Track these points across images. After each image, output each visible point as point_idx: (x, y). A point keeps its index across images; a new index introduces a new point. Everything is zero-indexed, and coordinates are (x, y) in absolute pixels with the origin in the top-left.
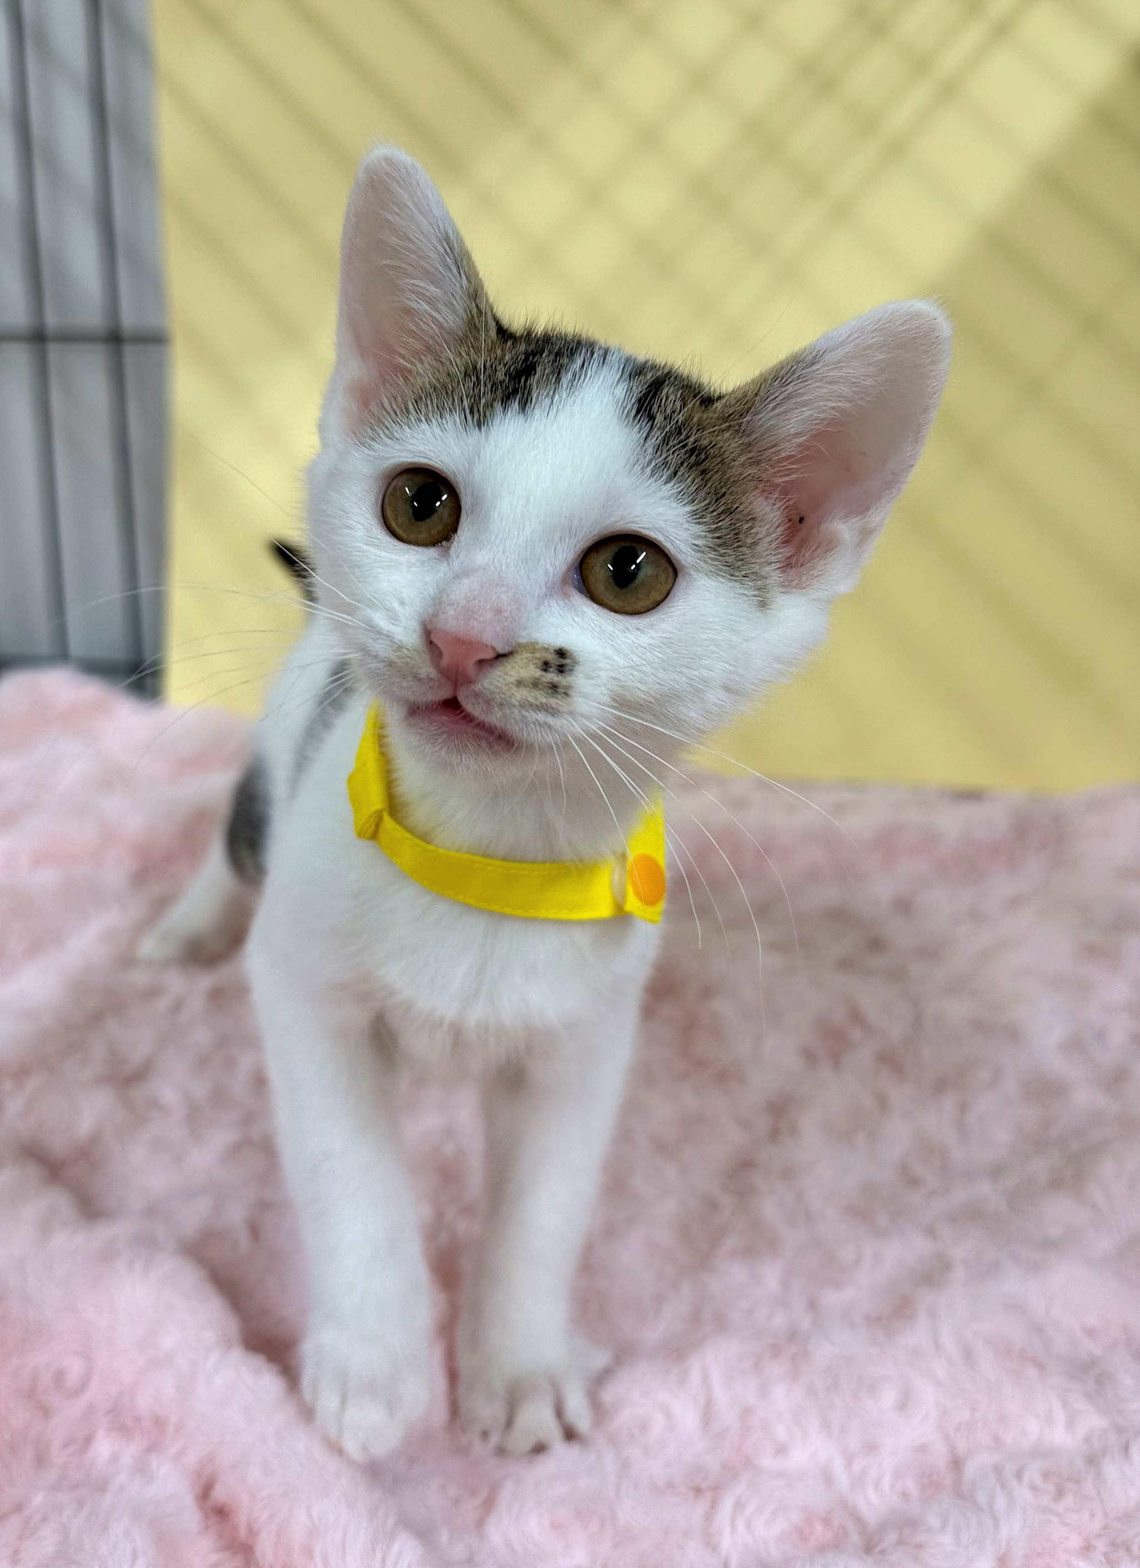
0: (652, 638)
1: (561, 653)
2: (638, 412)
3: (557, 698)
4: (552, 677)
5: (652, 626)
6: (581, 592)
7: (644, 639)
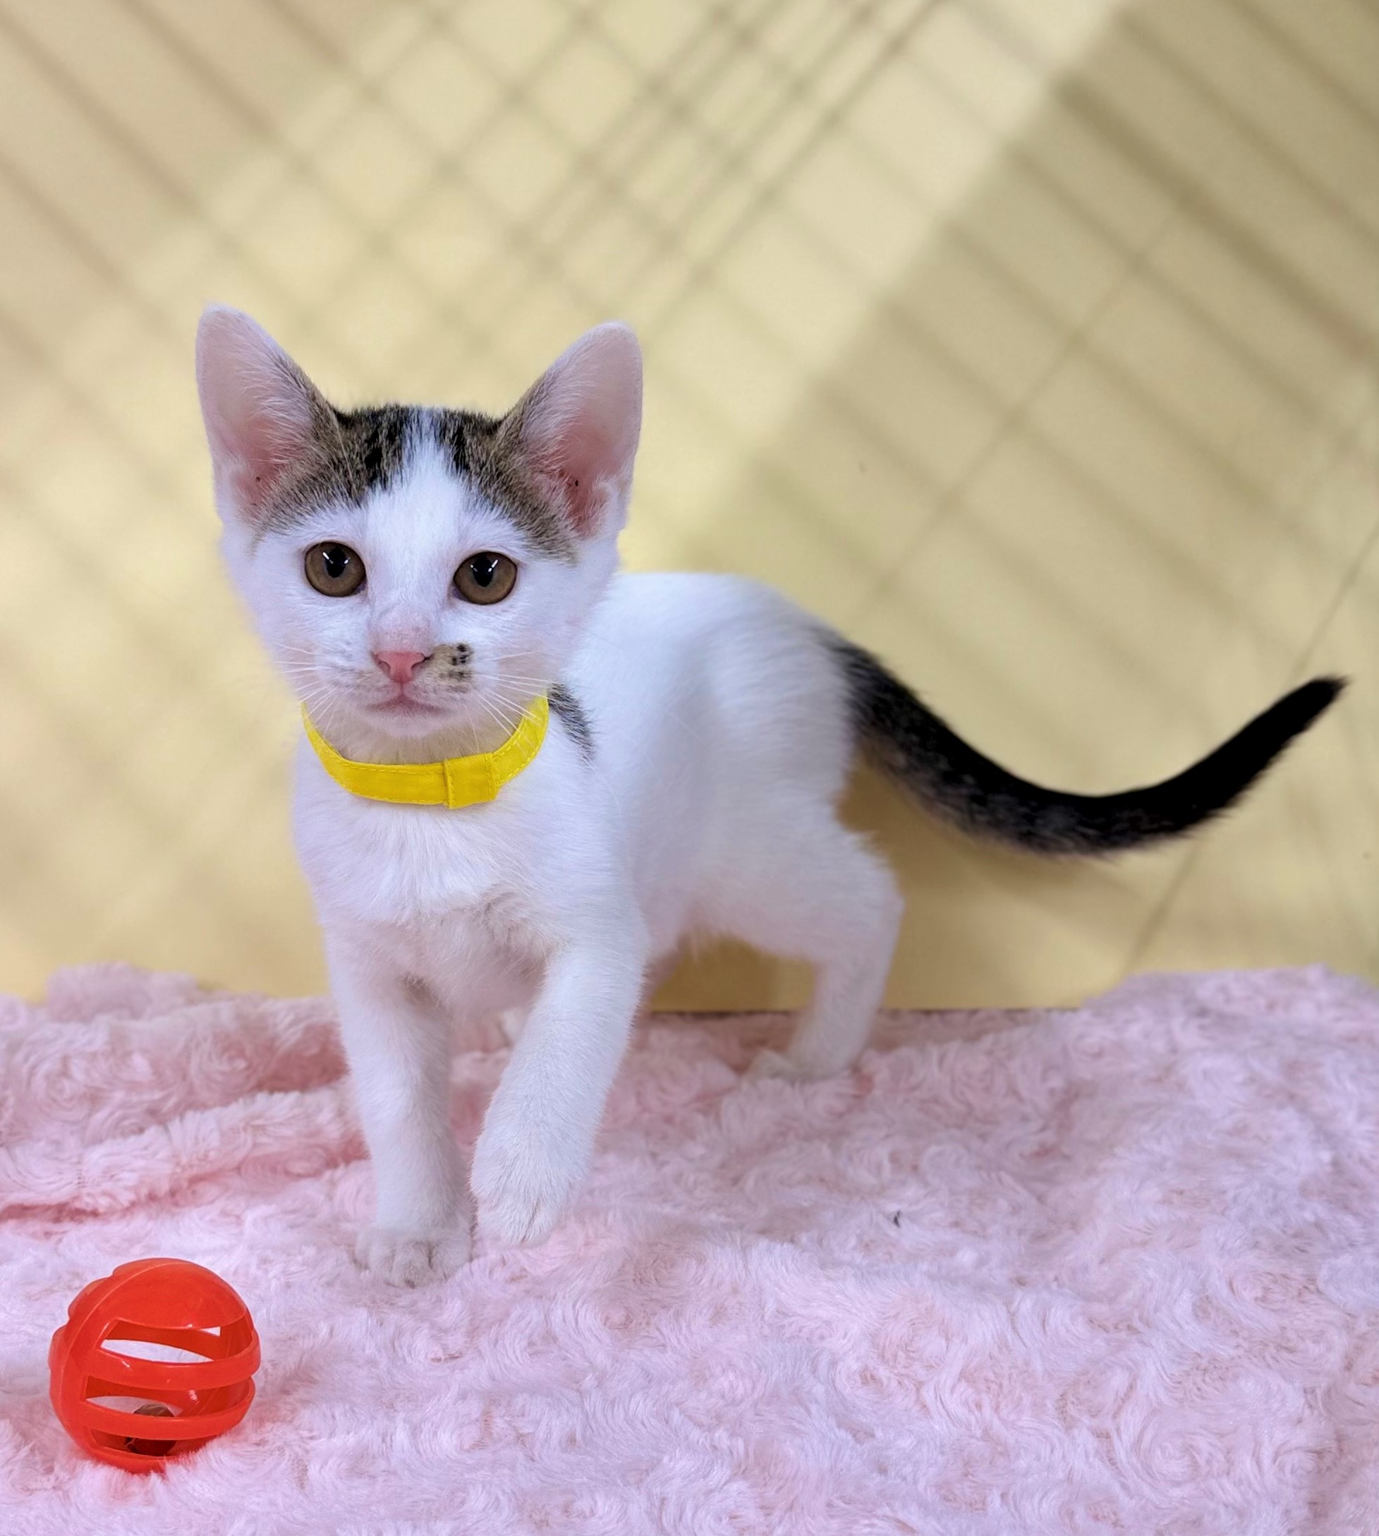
0: (514, 613)
1: (462, 648)
2: (457, 467)
3: (464, 681)
4: (459, 668)
5: (511, 606)
6: (461, 599)
7: (509, 617)
